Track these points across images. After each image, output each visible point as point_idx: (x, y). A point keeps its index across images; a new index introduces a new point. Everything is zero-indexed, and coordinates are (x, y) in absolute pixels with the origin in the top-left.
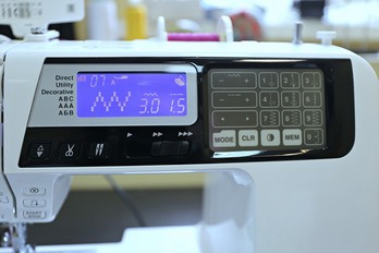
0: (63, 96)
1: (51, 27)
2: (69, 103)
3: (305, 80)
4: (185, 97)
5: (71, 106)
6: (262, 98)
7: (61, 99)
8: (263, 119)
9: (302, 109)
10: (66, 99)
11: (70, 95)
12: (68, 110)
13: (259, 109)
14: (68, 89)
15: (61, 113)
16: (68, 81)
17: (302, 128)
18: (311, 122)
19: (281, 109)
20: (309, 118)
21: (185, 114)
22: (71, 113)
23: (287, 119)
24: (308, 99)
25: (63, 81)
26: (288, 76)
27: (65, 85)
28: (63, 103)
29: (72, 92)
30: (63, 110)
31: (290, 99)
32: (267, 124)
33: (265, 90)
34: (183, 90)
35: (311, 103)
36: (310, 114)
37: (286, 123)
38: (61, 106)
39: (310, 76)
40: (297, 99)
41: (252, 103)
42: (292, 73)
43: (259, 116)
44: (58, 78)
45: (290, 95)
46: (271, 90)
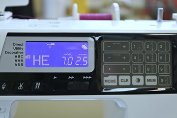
0: (17, 55)
1: (7, 9)
2: (20, 59)
3: (159, 46)
4: (87, 56)
5: (22, 60)
6: (133, 57)
7: (16, 56)
8: (134, 69)
9: (157, 63)
10: (19, 56)
11: (21, 54)
12: (20, 63)
13: (131, 63)
14: (21, 51)
15: (16, 65)
16: (20, 46)
17: (157, 75)
18: (163, 72)
19: (144, 63)
20: (162, 69)
21: (87, 66)
22: (22, 64)
23: (148, 69)
24: (161, 58)
25: (18, 46)
26: (150, 44)
27: (19, 49)
28: (17, 59)
29: (22, 53)
30: (17, 63)
31: (150, 58)
32: (136, 73)
33: (135, 52)
34: (87, 51)
35: (163, 60)
36: (162, 66)
37: (147, 72)
38: (16, 61)
39: (163, 44)
40: (155, 58)
41: (127, 60)
42: (152, 42)
43: (131, 68)
44: (15, 44)
45: (150, 55)
46: (139, 52)
